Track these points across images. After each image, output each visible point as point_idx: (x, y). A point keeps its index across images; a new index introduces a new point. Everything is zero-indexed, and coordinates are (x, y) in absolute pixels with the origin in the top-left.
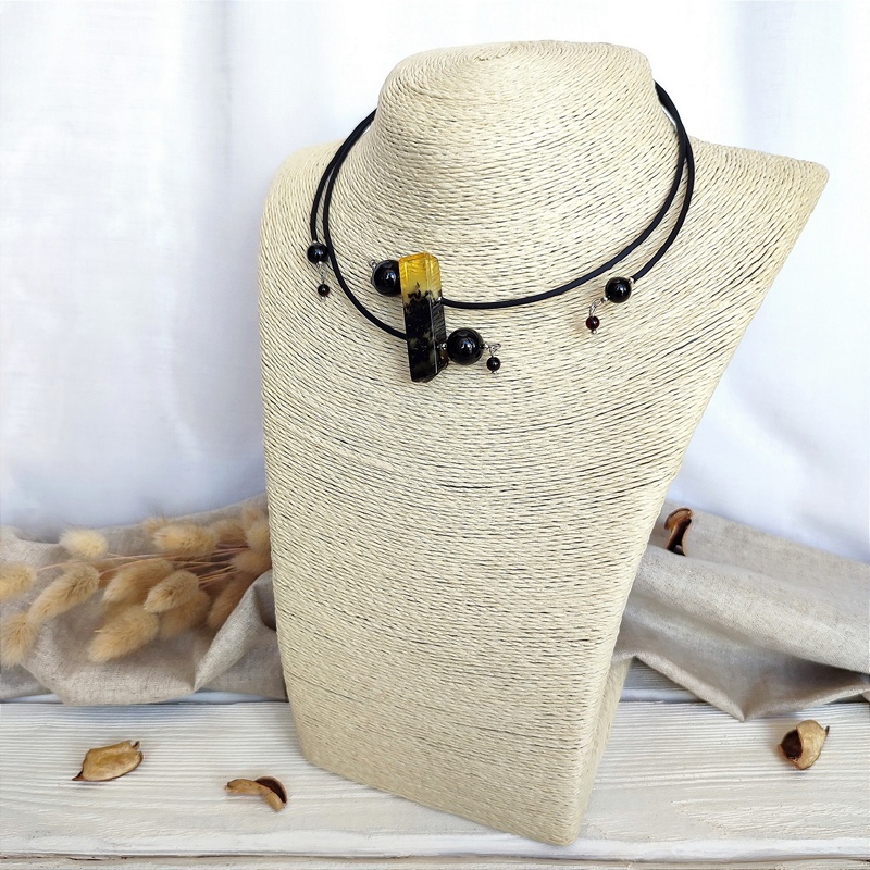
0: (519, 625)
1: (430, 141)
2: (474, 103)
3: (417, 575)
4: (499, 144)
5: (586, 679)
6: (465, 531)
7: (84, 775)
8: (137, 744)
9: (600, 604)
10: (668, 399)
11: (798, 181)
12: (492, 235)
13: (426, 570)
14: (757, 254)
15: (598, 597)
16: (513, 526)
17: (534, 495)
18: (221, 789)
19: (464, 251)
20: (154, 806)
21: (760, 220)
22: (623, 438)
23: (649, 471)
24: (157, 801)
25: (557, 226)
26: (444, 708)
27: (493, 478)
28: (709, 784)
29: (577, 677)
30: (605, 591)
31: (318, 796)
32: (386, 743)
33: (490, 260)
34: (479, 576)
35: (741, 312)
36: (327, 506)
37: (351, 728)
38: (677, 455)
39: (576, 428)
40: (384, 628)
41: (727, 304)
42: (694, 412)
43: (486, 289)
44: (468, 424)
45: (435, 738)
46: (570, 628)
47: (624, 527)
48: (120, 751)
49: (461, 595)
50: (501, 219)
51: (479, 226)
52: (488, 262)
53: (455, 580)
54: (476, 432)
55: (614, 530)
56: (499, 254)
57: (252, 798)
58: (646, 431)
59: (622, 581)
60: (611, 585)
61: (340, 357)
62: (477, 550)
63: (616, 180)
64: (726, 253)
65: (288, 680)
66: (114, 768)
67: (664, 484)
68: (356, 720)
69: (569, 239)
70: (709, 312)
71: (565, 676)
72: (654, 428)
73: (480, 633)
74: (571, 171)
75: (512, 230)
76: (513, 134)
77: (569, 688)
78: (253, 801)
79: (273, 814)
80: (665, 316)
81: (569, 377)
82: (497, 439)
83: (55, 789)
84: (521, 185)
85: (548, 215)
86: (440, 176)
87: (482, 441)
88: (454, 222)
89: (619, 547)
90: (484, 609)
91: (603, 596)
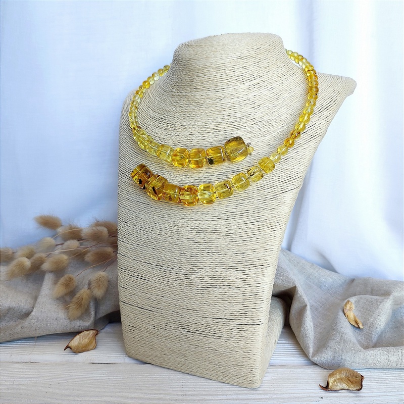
0: (231, 260)
3: (185, 240)
5: (262, 286)
6: (207, 218)
9: (268, 247)
10: (295, 156)
12: (219, 94)
13: (189, 237)
14: (328, 101)
15: (267, 244)
16: (228, 213)
23: (288, 185)
26: (196, 308)
29: (259, 285)
33: (219, 105)
34: (213, 237)
36: (145, 214)
40: (169, 269)
45: (192, 327)
46: (255, 260)
47: (278, 211)
49: (204, 248)
50: (223, 88)
51: (214, 91)
52: (218, 105)
53: (202, 241)
54: (212, 174)
55: (273, 212)
56: (222, 102)
58: (286, 169)
60: (273, 238)
62: (212, 226)
63: (269, 75)
68: (153, 323)
69: (251, 96)
71: (253, 285)
72: (289, 168)
73: (213, 266)
74: (252, 69)
75: (227, 92)
84: (231, 74)
85: (242, 86)
86: (198, 71)
89: (276, 220)
90: (215, 253)
91: (269, 243)
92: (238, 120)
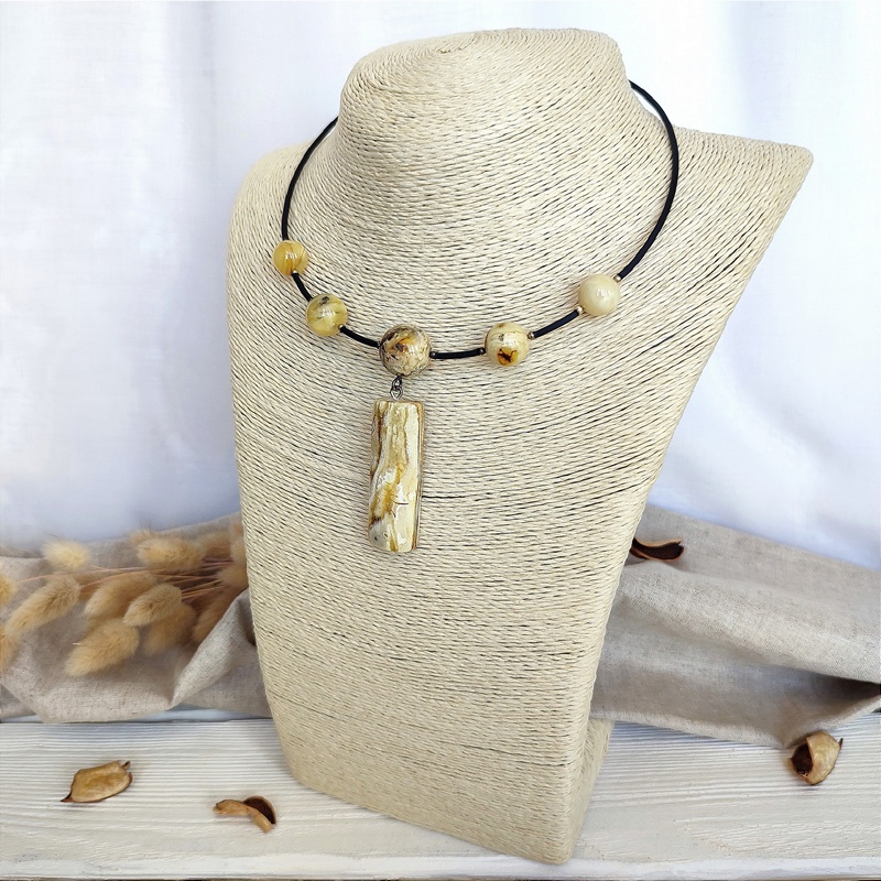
0: (498, 639)
1: (390, 139)
2: (435, 96)
3: (393, 589)
4: (460, 139)
5: (569, 694)
6: (440, 543)
7: (73, 796)
8: (127, 763)
9: (581, 615)
10: (644, 400)
11: (778, 166)
12: (457, 234)
13: (401, 583)
14: (734, 245)
15: (578, 608)
16: (488, 536)
17: (508, 504)
18: (210, 811)
19: (429, 250)
20: (142, 828)
21: (737, 209)
22: (599, 442)
23: (627, 475)
24: (144, 823)
25: (524, 222)
26: (427, 725)
27: (466, 487)
28: (715, 800)
29: (560, 692)
30: (585, 602)
31: (308, 818)
32: (371, 762)
33: (457, 261)
34: (455, 590)
35: (720, 306)
36: (300, 520)
37: (335, 747)
38: (655, 458)
39: (550, 433)
40: (362, 645)
41: (703, 298)
42: (671, 413)
43: (453, 290)
44: (440, 431)
45: (420, 757)
46: (550, 641)
47: (602, 535)
48: (109, 772)
49: (437, 609)
51: (443, 225)
52: (454, 262)
53: (431, 594)
54: (448, 440)
55: (592, 538)
56: (465, 253)
57: (242, 820)
58: (622, 434)
59: (602, 591)
60: (591, 595)
61: (309, 365)
62: (453, 562)
63: (584, 171)
64: (702, 245)
65: (270, 698)
66: (104, 789)
67: (642, 488)
68: (339, 738)
70: (685, 307)
71: (548, 691)
72: (631, 431)
73: (459, 648)
74: (537, 163)
75: (477, 228)
76: (474, 127)
77: (553, 703)
78: (241, 823)
79: (263, 836)
80: (639, 313)
81: (541, 380)
82: (469, 446)
83: (43, 811)
84: (485, 181)
86: (401, 174)
87: (454, 449)
88: (418, 222)
89: (597, 556)
90: (462, 623)
91: (584, 607)
92: (507, 302)
